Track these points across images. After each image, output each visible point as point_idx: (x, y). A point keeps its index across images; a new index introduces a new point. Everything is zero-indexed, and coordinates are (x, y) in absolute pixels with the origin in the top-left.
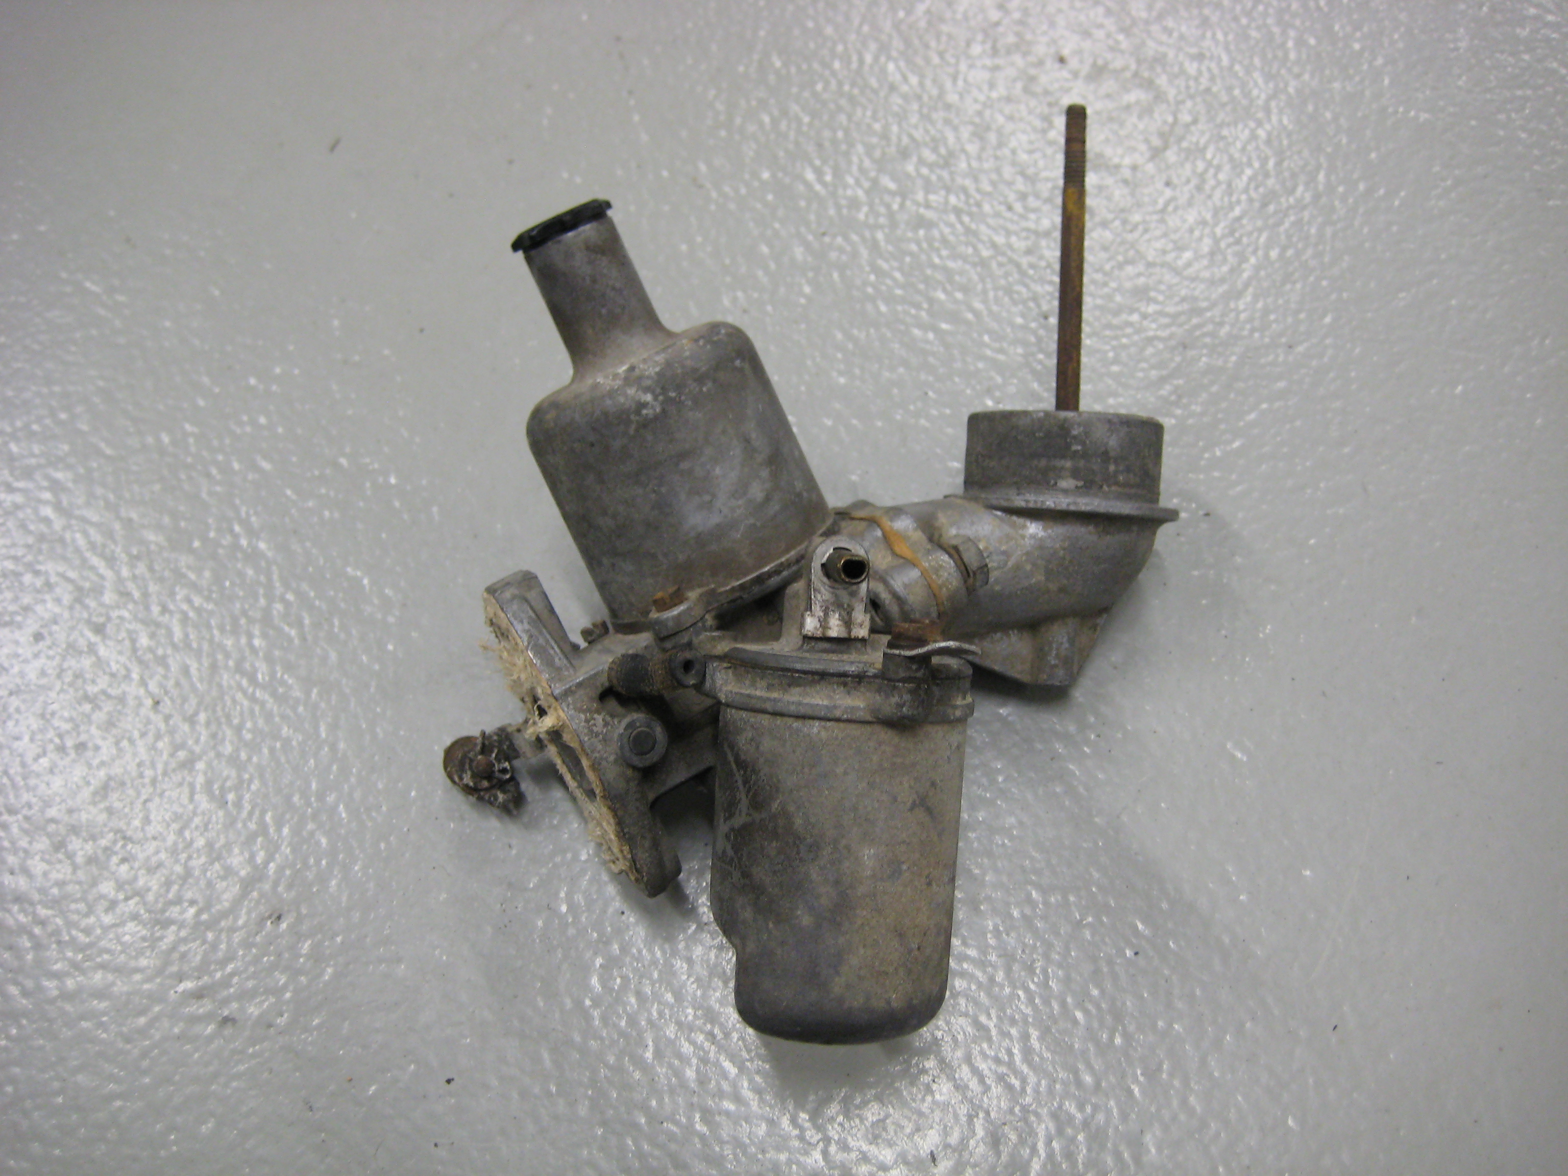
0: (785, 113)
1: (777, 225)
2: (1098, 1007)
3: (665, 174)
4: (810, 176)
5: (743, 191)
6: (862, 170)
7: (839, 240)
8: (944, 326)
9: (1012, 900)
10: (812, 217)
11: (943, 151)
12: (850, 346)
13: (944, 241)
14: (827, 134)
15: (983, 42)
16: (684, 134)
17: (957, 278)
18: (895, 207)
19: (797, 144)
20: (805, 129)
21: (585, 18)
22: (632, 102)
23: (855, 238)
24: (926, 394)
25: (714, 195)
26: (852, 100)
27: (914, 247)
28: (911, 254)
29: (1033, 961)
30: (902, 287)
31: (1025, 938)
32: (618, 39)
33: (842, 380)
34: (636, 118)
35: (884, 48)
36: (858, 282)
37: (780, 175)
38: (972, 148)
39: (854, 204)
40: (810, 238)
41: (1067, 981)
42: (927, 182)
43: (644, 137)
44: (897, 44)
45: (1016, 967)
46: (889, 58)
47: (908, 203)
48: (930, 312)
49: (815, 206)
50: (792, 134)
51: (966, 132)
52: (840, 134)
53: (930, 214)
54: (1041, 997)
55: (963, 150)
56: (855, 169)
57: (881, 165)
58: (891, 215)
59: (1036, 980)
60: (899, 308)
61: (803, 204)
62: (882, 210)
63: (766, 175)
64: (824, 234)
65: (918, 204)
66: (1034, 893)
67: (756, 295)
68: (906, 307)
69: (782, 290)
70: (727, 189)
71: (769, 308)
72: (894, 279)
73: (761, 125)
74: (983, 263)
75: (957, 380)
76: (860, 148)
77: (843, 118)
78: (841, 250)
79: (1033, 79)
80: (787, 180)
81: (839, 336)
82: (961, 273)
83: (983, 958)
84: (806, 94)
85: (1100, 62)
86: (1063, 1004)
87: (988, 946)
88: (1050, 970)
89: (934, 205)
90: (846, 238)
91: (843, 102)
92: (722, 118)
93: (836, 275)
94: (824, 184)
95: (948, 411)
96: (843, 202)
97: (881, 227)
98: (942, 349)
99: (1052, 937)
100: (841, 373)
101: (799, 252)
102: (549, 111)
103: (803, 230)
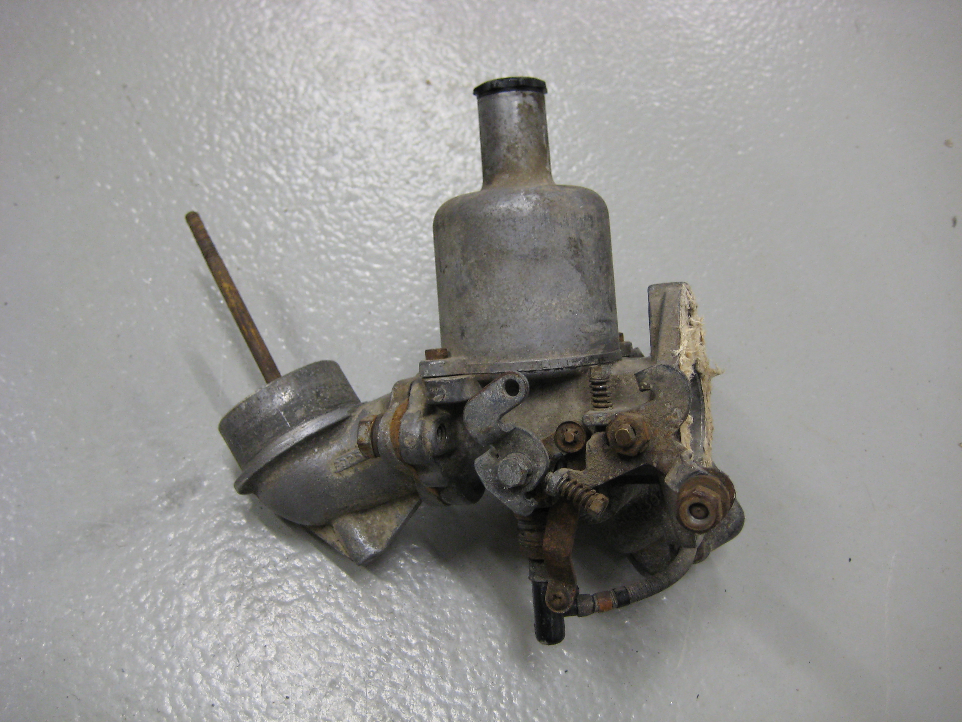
0: (248, 130)
1: (253, 208)
2: (547, 712)
3: (170, 178)
4: (270, 171)
5: (226, 185)
6: (306, 165)
7: (296, 214)
8: (376, 266)
9: (480, 649)
10: (277, 200)
11: (358, 148)
12: (314, 286)
13: (368, 208)
14: (279, 142)
15: (376, 74)
16: (180, 149)
17: (380, 233)
18: (332, 189)
19: (259, 150)
20: (264, 140)
21: (99, 73)
22: (140, 130)
23: (308, 212)
24: (370, 313)
25: (207, 190)
26: (292, 117)
27: (348, 215)
28: (347, 219)
29: (500, 688)
30: (343, 242)
31: (492, 673)
32: (125, 87)
33: (312, 310)
34: (145, 141)
35: (310, 82)
36: (314, 241)
37: (250, 173)
38: (378, 145)
39: (304, 188)
40: (277, 214)
41: (524, 698)
42: (352, 170)
43: (152, 154)
44: (319, 78)
45: (489, 695)
46: (314, 89)
47: (340, 185)
48: (365, 258)
49: (277, 192)
50: (255, 144)
51: (371, 134)
52: (288, 142)
53: (357, 191)
54: (509, 712)
55: (371, 146)
56: (301, 164)
57: (318, 159)
58: (330, 194)
59: (504, 701)
60: (344, 256)
61: (268, 191)
62: (323, 191)
63: (240, 174)
64: (286, 211)
65: (346, 185)
66: (493, 642)
67: (245, 257)
68: (349, 255)
69: (262, 252)
70: (215, 185)
71: (255, 265)
72: (337, 237)
73: (233, 139)
74: (395, 220)
75: (389, 301)
76: (303, 151)
77: (288, 132)
78: (299, 221)
79: (411, 97)
80: (256, 176)
81: (306, 280)
82: (381, 229)
83: (467, 693)
84: (262, 117)
85: (453, 82)
86: (524, 714)
87: (468, 684)
88: (512, 693)
89: (358, 184)
90: (301, 212)
91: (287, 121)
92: (205, 137)
93: (298, 239)
94: (282, 177)
95: (386, 323)
96: (296, 188)
97: (324, 203)
98: (376, 282)
99: (510, 670)
100: (311, 305)
101: (271, 225)
102: (81, 140)
103: (271, 209)
